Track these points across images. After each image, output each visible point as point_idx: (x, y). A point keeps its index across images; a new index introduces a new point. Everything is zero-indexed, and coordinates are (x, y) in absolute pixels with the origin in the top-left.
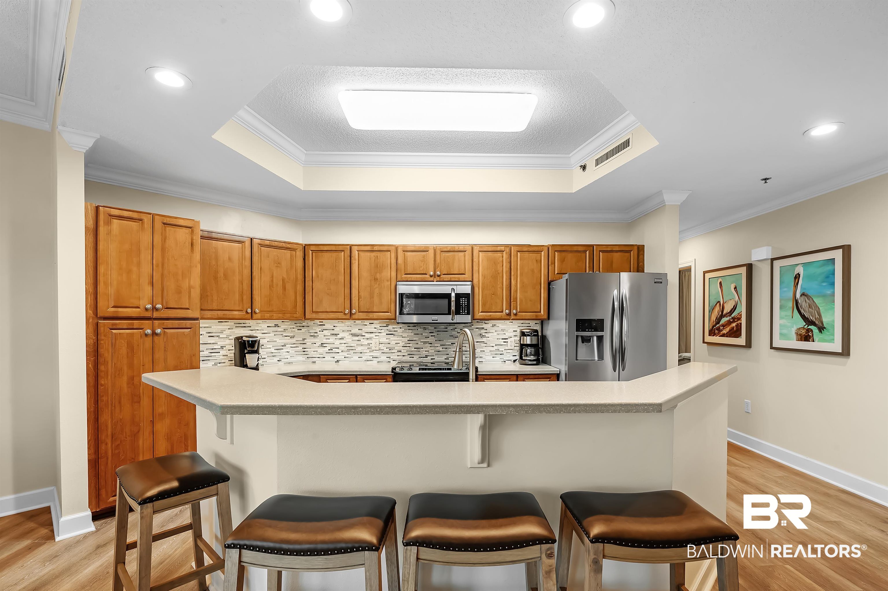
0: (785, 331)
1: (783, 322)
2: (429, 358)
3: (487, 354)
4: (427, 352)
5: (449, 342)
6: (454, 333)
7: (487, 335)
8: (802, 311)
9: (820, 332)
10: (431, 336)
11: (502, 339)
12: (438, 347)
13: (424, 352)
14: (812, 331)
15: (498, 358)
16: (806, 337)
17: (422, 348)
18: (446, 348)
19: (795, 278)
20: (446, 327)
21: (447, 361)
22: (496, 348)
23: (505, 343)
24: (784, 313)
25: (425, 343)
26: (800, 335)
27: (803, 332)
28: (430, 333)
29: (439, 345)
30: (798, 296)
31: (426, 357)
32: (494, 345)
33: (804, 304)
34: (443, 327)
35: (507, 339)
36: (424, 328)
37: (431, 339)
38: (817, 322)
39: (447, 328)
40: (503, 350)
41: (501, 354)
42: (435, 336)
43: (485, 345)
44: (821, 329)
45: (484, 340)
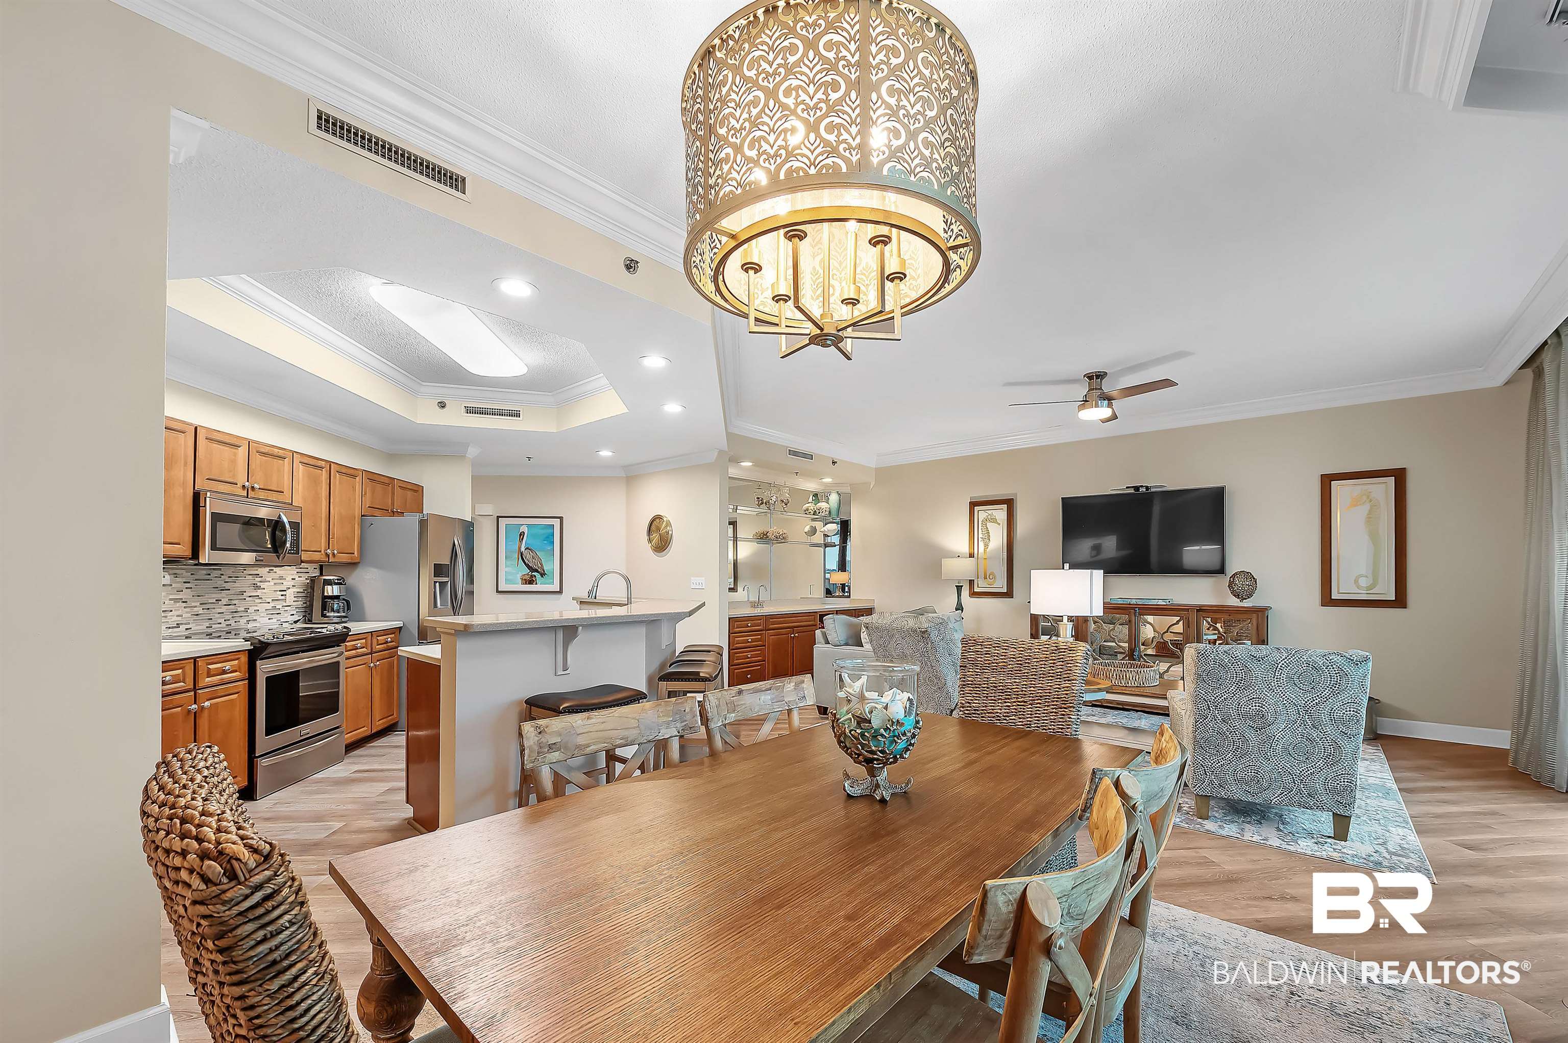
0: (510, 577)
1: (507, 569)
2: (183, 628)
3: (262, 615)
4: (180, 618)
5: (214, 598)
6: (220, 583)
7: (263, 585)
8: (527, 561)
9: (542, 576)
10: (187, 588)
11: (280, 591)
12: (196, 607)
13: (175, 618)
14: (535, 576)
15: (275, 620)
16: (531, 582)
17: (171, 611)
18: (208, 609)
19: (521, 535)
20: (209, 572)
21: (210, 630)
22: (272, 604)
23: (283, 597)
24: (509, 563)
25: (176, 600)
26: (525, 579)
27: (527, 578)
28: (185, 582)
29: (198, 604)
30: (523, 549)
31: (178, 626)
32: (270, 600)
33: (528, 556)
34: (205, 572)
35: (285, 591)
36: (175, 574)
37: (186, 595)
38: (539, 570)
39: (209, 575)
40: (280, 607)
41: (278, 614)
42: (191, 588)
43: (260, 601)
44: (543, 575)
45: (259, 592)
